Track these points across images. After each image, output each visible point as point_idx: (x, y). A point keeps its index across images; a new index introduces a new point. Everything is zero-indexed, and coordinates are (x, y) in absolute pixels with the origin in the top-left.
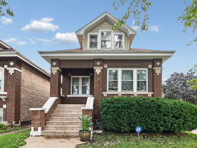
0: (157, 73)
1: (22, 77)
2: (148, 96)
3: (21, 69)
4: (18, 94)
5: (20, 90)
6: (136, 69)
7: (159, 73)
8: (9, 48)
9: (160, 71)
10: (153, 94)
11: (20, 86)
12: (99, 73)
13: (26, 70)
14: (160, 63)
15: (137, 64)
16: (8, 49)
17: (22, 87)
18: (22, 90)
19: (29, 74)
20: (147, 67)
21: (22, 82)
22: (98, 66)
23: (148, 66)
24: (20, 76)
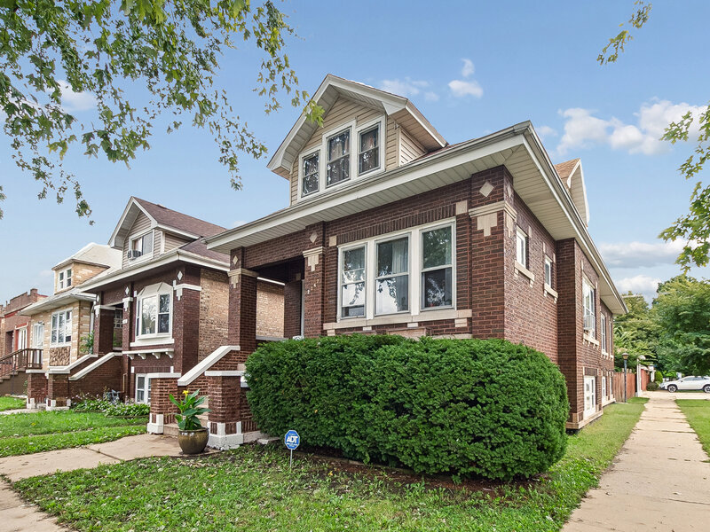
0: (482, 231)
1: (201, 300)
2: (456, 326)
3: (198, 284)
4: (191, 342)
5: (196, 332)
6: (418, 230)
7: (492, 229)
8: (197, 238)
9: (495, 216)
10: (470, 316)
11: (197, 323)
12: (316, 266)
13: (214, 283)
14: (493, 184)
15: (417, 212)
16: (195, 240)
17: (202, 325)
18: (201, 332)
19: (221, 290)
20: (452, 213)
21: (201, 312)
22: (313, 246)
23: (454, 209)
24: (197, 301)
